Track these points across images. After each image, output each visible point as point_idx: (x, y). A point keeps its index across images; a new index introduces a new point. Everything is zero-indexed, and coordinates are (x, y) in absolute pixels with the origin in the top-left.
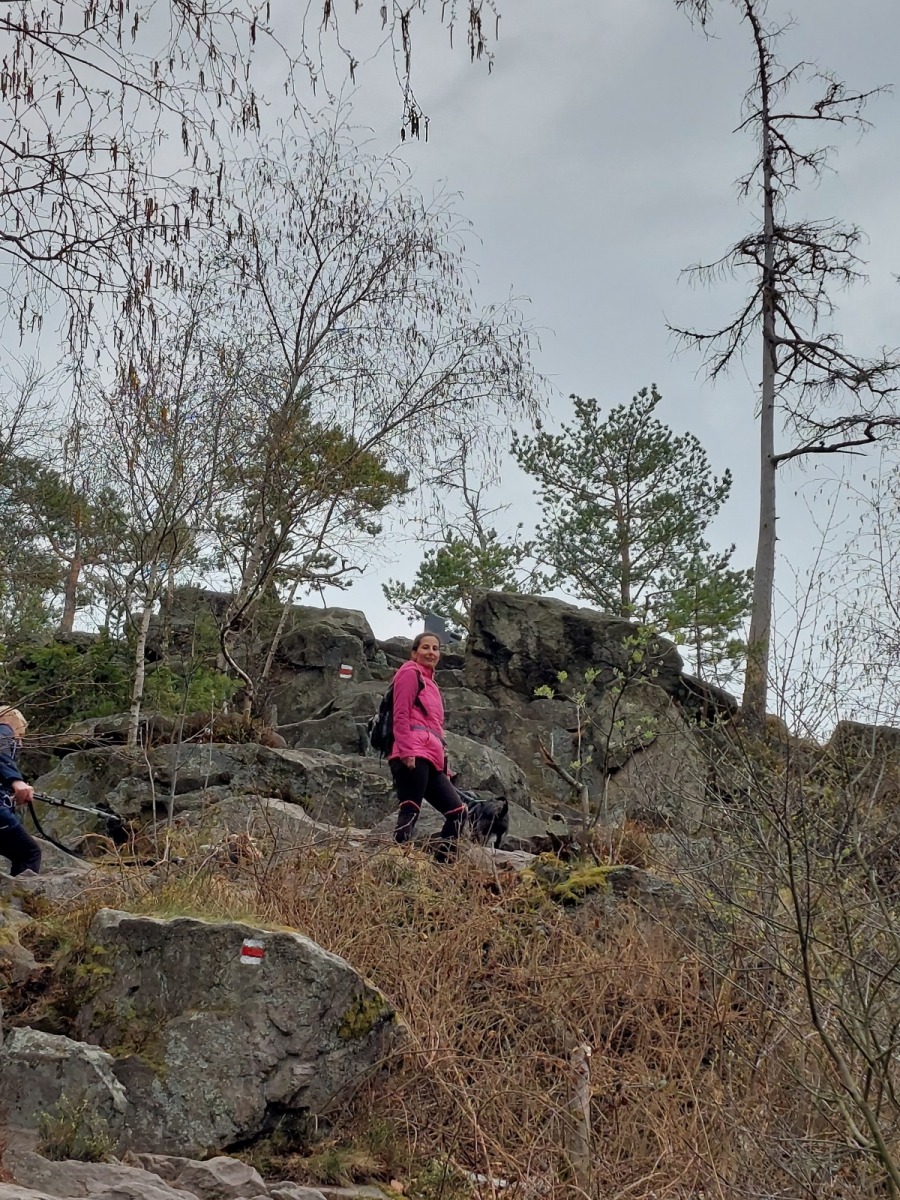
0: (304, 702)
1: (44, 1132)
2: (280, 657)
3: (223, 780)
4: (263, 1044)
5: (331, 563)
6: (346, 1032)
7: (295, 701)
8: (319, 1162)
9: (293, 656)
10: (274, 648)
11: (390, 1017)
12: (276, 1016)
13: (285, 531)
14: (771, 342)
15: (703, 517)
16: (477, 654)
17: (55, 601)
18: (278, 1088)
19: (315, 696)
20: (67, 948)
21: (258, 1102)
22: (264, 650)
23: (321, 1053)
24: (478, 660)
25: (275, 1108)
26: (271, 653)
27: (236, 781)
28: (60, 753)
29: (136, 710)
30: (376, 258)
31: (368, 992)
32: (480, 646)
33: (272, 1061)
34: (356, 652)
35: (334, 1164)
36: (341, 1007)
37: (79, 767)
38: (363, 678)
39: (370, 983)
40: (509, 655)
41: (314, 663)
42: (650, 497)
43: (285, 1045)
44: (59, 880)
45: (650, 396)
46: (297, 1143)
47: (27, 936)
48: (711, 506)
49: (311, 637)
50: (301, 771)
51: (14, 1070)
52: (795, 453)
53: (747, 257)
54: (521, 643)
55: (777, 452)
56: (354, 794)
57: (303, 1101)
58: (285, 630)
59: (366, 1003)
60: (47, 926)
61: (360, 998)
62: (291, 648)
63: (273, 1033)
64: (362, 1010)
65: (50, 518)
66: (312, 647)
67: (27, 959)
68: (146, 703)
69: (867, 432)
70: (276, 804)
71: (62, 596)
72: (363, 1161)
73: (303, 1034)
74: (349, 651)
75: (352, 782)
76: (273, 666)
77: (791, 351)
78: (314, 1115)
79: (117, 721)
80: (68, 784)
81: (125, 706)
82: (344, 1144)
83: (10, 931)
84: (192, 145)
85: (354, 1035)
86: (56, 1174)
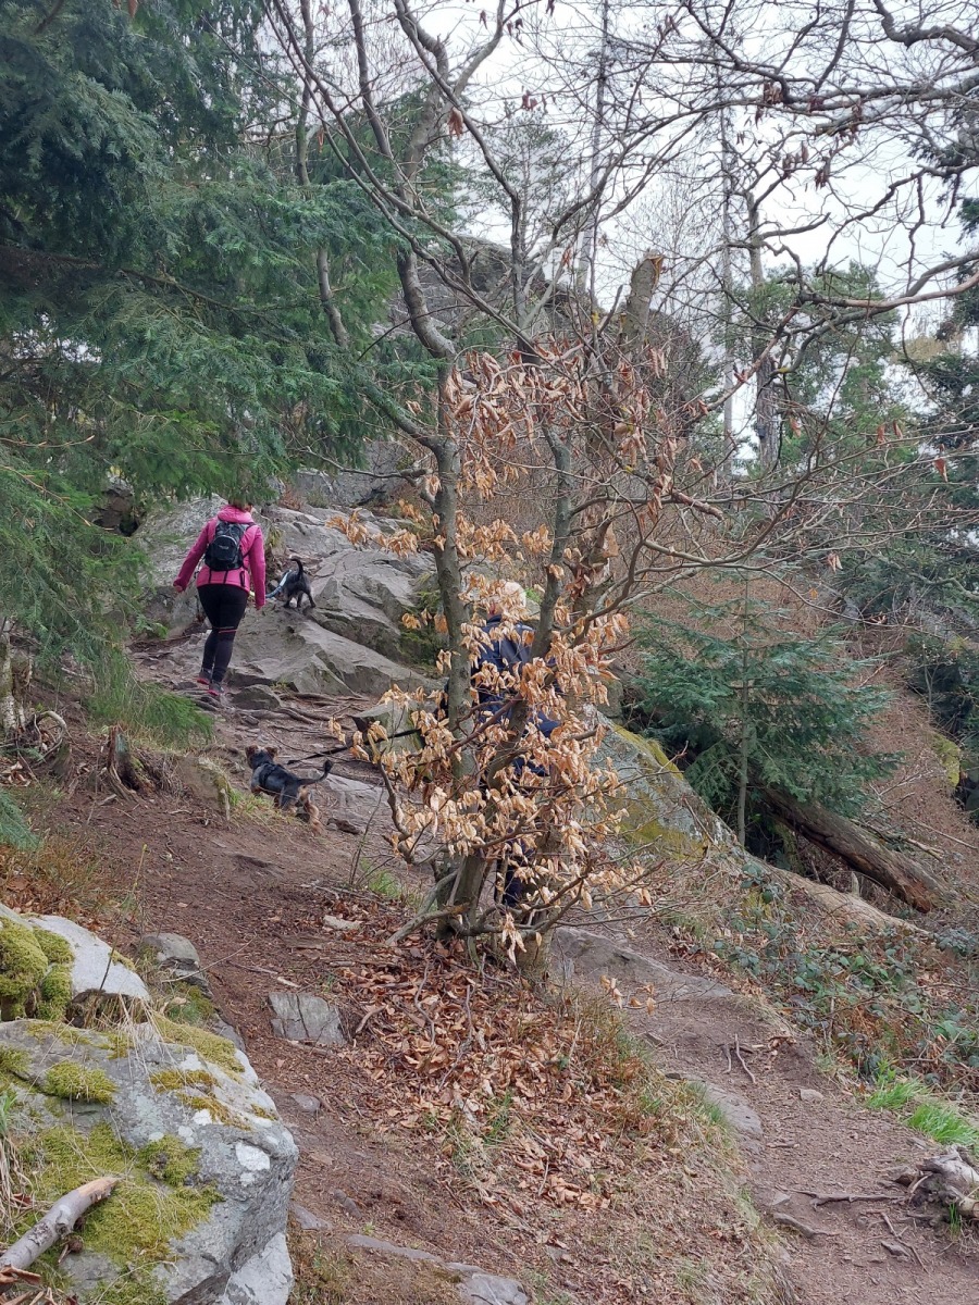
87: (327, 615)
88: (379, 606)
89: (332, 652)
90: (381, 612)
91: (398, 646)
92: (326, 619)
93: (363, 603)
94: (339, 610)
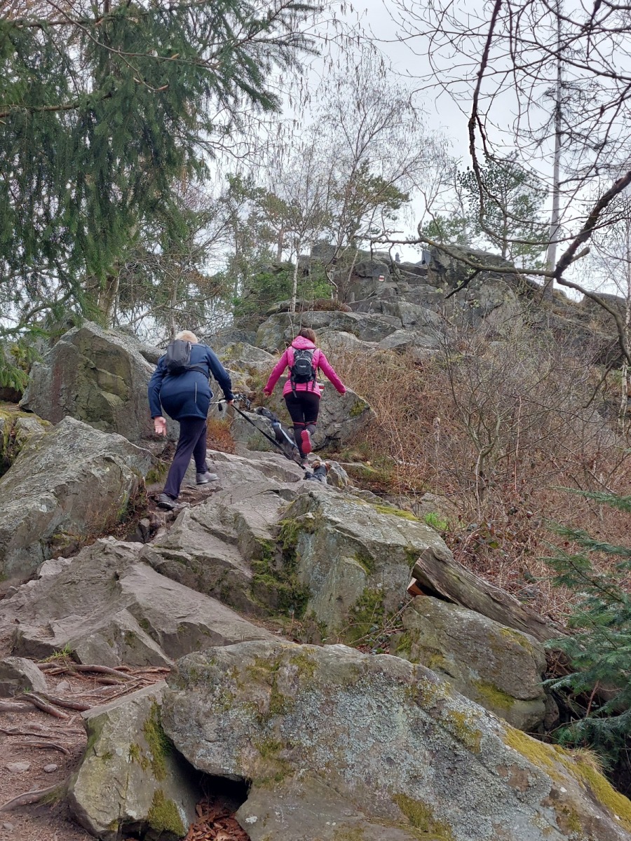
0: (365, 291)
1: (249, 443)
2: (355, 273)
3: (327, 324)
4: (324, 417)
5: (378, 232)
6: (352, 413)
7: (362, 291)
8: (343, 455)
9: (360, 273)
10: (352, 270)
11: (369, 408)
12: (329, 409)
13: (359, 221)
14: (559, 134)
15: (538, 205)
16: (433, 270)
17: (274, 247)
18: (329, 431)
19: (370, 289)
20: (261, 386)
21: (323, 436)
22: (349, 270)
23: (344, 420)
24: (433, 272)
25: (329, 438)
26: (351, 272)
27: (331, 325)
28: (269, 314)
29: (294, 299)
30: (388, 111)
31: (360, 400)
32: (434, 267)
33: (327, 423)
34: (386, 270)
35: (347, 456)
36: (350, 405)
37: (275, 320)
38: (388, 281)
39: (361, 398)
40: (446, 270)
41: (368, 275)
42: (517, 196)
43: (331, 418)
44: (261, 363)
45: (514, 155)
46: (336, 449)
47: (249, 382)
48: (541, 201)
49: (367, 265)
50: (355, 321)
51: (240, 424)
52: (567, 181)
53: (548, 98)
54: (451, 265)
55: (560, 181)
56: (375, 329)
57: (338, 436)
58: (356, 263)
59: (360, 404)
60: (255, 379)
61: (357, 402)
62: (360, 269)
63: (328, 414)
64: (358, 406)
65: (271, 212)
66: (367, 269)
67: (248, 390)
68: (298, 296)
69: (596, 172)
70: (344, 334)
71: (277, 245)
72: (356, 455)
73: (338, 414)
74: (383, 270)
75: (374, 324)
76: (351, 277)
77: (568, 136)
78: (342, 441)
79: (288, 302)
80: (272, 327)
81: (291, 297)
82: (352, 450)
83: (243, 381)
84: (293, 104)
85: (355, 414)
86: (252, 454)
87: (163, 555)
88: (233, 542)
89: (150, 604)
90: (234, 549)
91: (248, 593)
92: (163, 560)
93: (212, 538)
94: (179, 548)
